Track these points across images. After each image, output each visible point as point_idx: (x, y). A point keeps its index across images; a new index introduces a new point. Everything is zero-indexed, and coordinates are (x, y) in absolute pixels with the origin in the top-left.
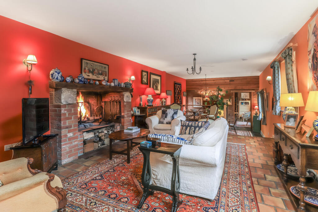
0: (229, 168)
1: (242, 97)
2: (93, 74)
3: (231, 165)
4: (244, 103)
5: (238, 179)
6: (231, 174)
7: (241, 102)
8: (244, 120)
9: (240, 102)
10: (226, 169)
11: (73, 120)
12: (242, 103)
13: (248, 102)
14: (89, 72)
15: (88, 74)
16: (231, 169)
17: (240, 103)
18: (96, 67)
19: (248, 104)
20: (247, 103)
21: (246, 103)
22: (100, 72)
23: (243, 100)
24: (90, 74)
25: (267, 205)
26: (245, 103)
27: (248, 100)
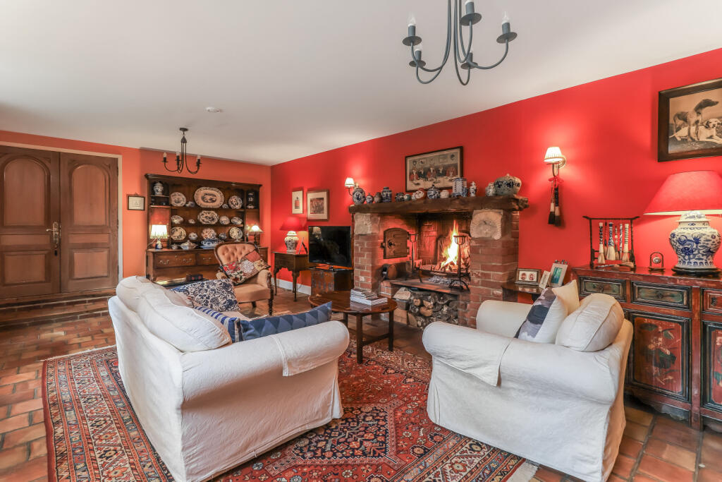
0: (128, 444)
2: (426, 179)
3: (126, 457)
5: (89, 425)
6: (114, 426)
10: (136, 433)
11: (365, 258)
14: (419, 175)
15: (418, 182)
16: (119, 441)
18: (432, 162)
22: (441, 170)
24: (421, 181)
25: (26, 413)
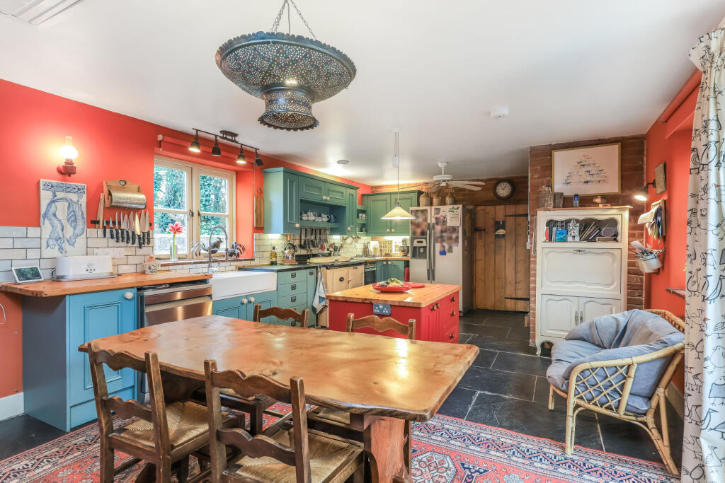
1: (558, 187)
4: (574, 230)
7: (551, 224)
8: (571, 424)
9: (543, 217)
12: (557, 230)
13: (613, 223)
17: (541, 230)
19: (615, 238)
20: (599, 224)
21: (594, 230)
23: (567, 202)
26: (585, 225)
27: (610, 200)
